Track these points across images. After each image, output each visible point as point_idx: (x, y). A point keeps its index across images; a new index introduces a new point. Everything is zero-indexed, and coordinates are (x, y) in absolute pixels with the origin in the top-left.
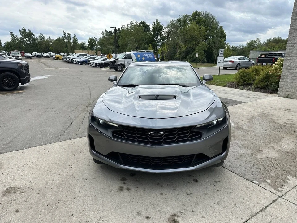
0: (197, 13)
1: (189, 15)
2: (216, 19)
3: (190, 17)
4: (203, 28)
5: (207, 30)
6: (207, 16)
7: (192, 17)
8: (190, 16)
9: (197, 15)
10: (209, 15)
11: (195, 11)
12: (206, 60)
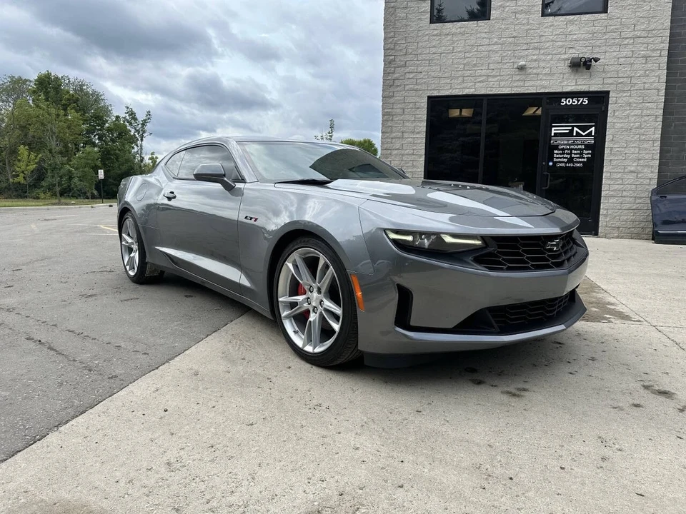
0: (49, 78)
1: (26, 81)
2: (102, 97)
3: (32, 84)
4: (72, 115)
5: (85, 121)
6: (80, 88)
7: (35, 84)
8: (30, 81)
9: (52, 81)
10: (85, 87)
11: (44, 72)
12: (95, 192)
